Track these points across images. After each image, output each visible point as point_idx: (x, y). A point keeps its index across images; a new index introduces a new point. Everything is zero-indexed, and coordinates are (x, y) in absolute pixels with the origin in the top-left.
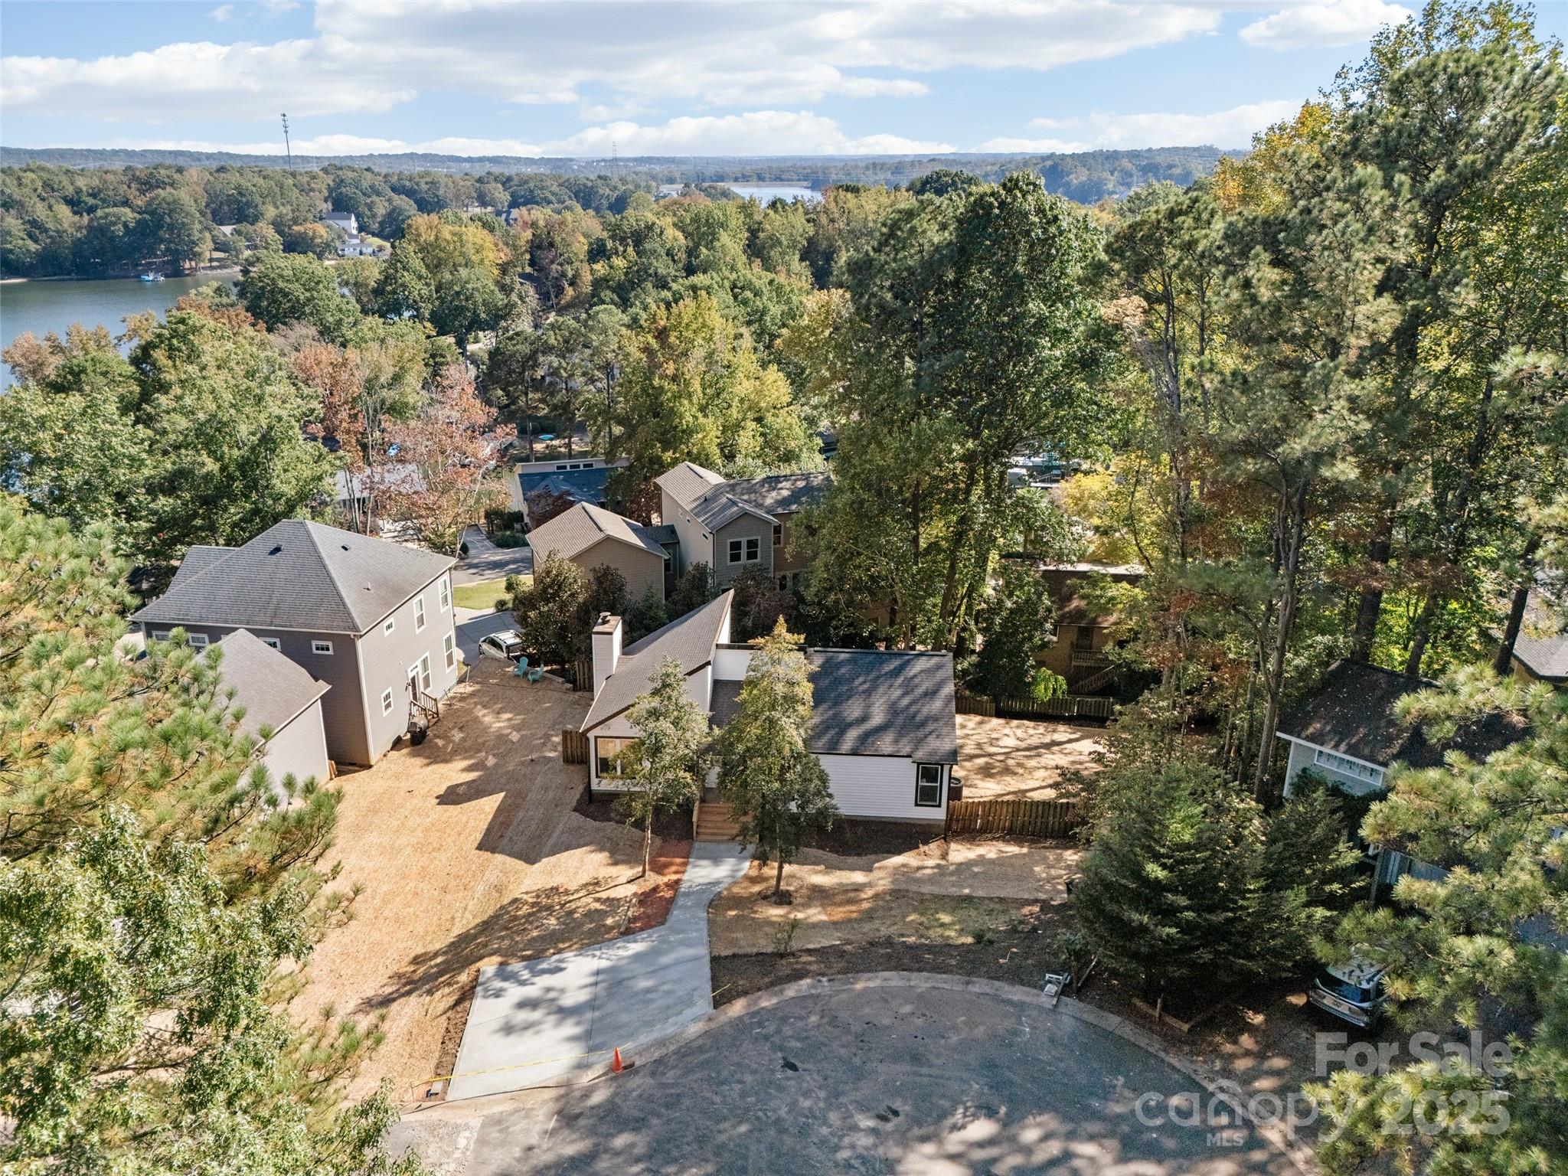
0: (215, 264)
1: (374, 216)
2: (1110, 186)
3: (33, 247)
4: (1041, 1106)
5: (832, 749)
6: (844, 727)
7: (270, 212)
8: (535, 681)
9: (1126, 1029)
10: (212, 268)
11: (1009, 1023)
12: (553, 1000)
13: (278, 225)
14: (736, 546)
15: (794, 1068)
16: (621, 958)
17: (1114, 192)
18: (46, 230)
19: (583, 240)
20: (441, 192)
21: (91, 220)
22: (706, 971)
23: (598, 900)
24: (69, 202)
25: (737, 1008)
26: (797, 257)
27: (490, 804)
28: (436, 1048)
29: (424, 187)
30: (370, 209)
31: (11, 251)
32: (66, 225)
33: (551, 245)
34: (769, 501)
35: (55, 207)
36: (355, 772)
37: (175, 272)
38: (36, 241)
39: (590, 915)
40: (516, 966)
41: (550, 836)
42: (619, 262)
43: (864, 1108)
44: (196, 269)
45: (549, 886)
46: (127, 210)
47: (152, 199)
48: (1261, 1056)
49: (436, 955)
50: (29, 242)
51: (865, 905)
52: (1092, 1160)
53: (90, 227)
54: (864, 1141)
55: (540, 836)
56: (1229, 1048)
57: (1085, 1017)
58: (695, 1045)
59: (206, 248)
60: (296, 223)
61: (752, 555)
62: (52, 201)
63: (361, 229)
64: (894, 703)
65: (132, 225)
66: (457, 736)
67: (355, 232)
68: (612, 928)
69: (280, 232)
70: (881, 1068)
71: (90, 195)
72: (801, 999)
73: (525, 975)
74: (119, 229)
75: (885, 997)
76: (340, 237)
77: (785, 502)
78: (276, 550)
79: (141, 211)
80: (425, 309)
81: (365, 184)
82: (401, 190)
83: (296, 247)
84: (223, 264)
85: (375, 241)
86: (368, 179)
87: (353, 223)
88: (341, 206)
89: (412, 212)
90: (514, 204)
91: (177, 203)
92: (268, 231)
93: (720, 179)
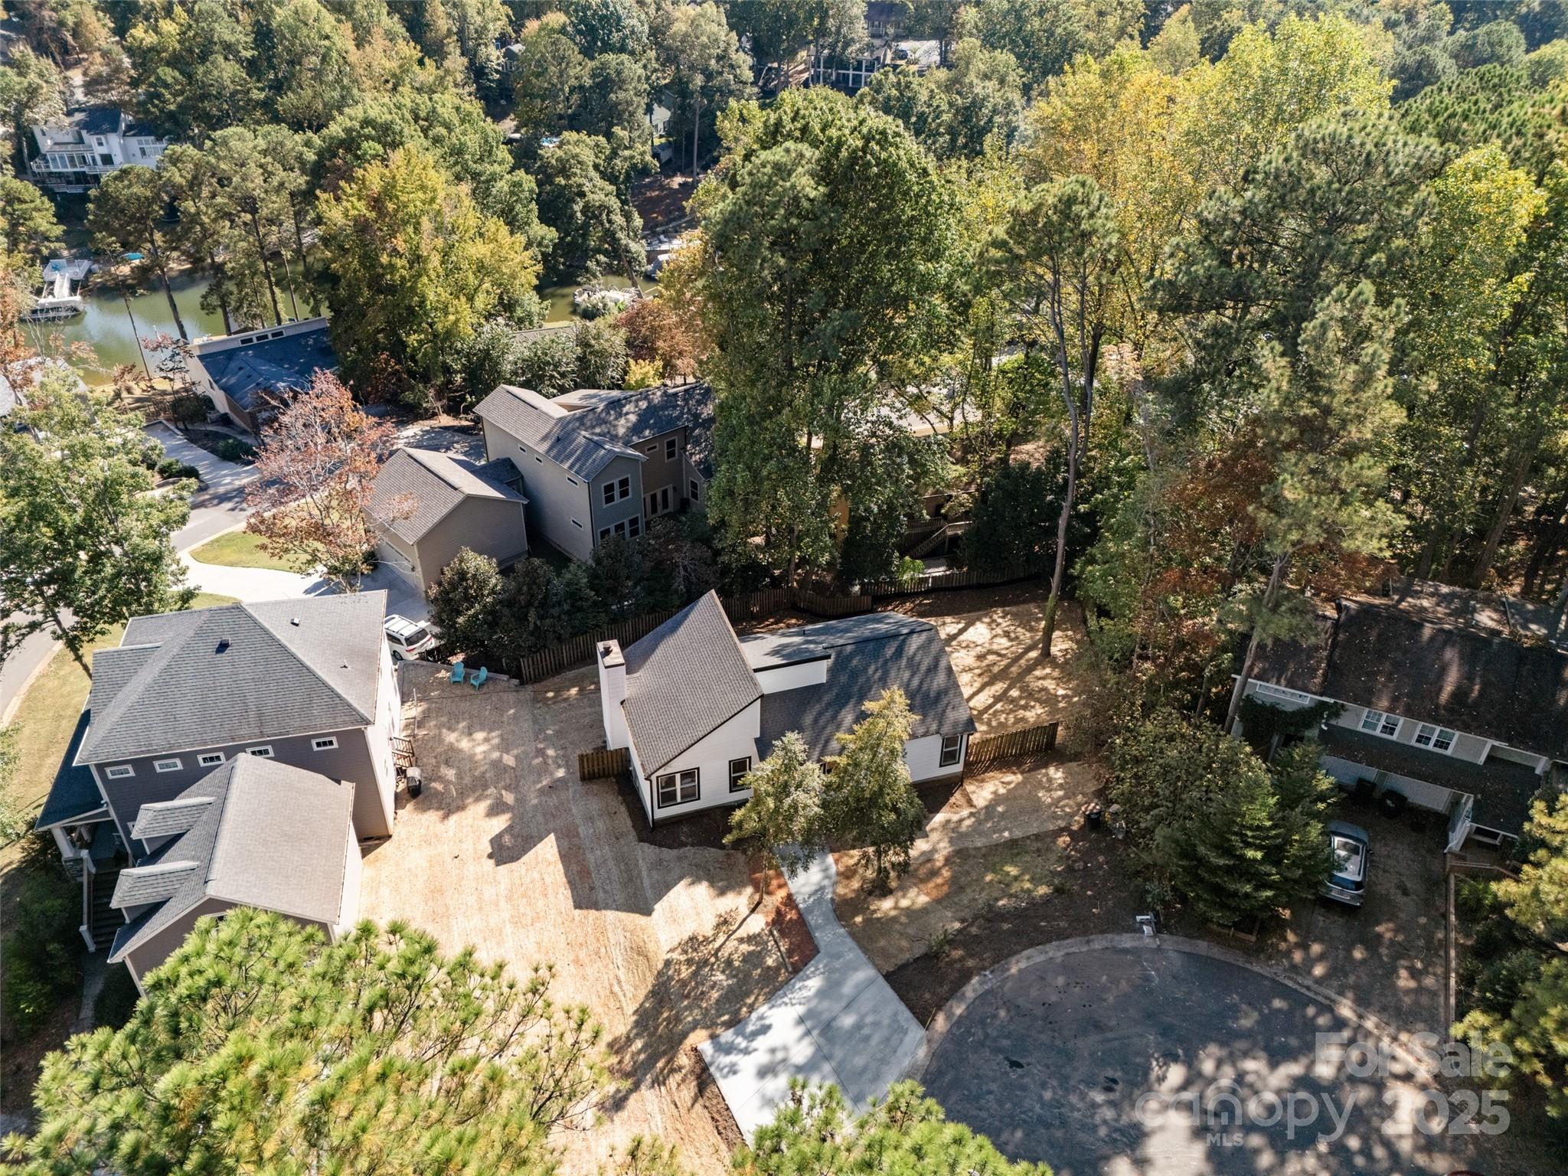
4: (1205, 1041)
8: (481, 685)
9: (1216, 952)
11: (1137, 971)
12: (784, 1060)
14: (609, 488)
15: (1019, 1065)
16: (809, 999)
22: (889, 992)
23: (741, 940)
25: (941, 1023)
27: (549, 851)
28: (716, 1139)
34: (621, 431)
36: (377, 846)
39: (747, 958)
41: (639, 875)
43: (1091, 1083)
45: (686, 937)
48: (1304, 946)
49: (629, 1040)
51: (946, 873)
52: (1257, 1073)
54: (1109, 1114)
55: (630, 880)
56: (1283, 946)
57: (1182, 948)
58: (933, 1069)
61: (624, 494)
64: (908, 685)
68: (777, 969)
70: (1080, 1043)
72: (983, 997)
73: (741, 1042)
75: (1040, 974)
77: (636, 429)
78: (223, 647)
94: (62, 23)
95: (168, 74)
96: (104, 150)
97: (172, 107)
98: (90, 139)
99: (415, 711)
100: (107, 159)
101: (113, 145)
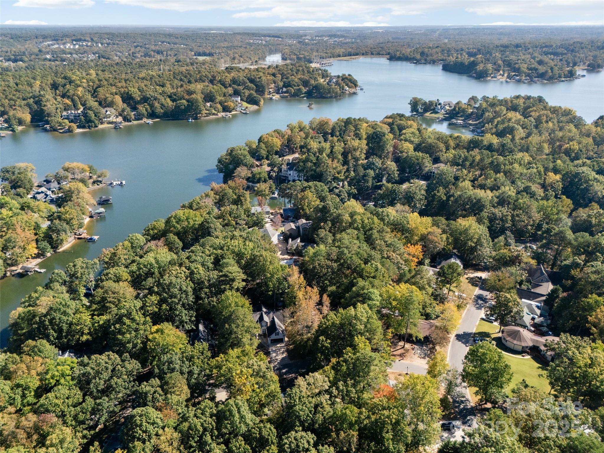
0: (205, 115)
1: (245, 96)
2: (491, 71)
3: (162, 111)
7: (219, 99)
10: (205, 117)
13: (221, 103)
17: (492, 74)
18: (165, 106)
19: (299, 137)
20: (263, 82)
21: (176, 104)
24: (170, 97)
29: (258, 80)
30: (244, 94)
31: (157, 112)
32: (169, 105)
35: (166, 99)
37: (196, 118)
38: (163, 109)
40: (282, 261)
42: (304, 156)
44: (201, 117)
46: (184, 101)
47: (191, 98)
53: (176, 106)
59: (205, 111)
60: (225, 102)
61: (306, 231)
62: (165, 97)
63: (241, 100)
65: (186, 105)
66: (278, 247)
67: (239, 101)
69: (221, 105)
71: (174, 95)
74: (183, 107)
76: (236, 105)
77: (310, 225)
78: (265, 232)
79: (188, 101)
80: (265, 156)
81: (241, 79)
82: (252, 81)
83: (226, 109)
84: (208, 115)
85: (245, 104)
86: (241, 76)
87: (239, 98)
88: (236, 93)
89: (255, 95)
90: (284, 86)
91: (197, 99)
92: (219, 106)
93: (357, 54)
94: (294, 147)
98: (289, 171)
99: (278, 243)
100: (290, 174)
101: (291, 172)
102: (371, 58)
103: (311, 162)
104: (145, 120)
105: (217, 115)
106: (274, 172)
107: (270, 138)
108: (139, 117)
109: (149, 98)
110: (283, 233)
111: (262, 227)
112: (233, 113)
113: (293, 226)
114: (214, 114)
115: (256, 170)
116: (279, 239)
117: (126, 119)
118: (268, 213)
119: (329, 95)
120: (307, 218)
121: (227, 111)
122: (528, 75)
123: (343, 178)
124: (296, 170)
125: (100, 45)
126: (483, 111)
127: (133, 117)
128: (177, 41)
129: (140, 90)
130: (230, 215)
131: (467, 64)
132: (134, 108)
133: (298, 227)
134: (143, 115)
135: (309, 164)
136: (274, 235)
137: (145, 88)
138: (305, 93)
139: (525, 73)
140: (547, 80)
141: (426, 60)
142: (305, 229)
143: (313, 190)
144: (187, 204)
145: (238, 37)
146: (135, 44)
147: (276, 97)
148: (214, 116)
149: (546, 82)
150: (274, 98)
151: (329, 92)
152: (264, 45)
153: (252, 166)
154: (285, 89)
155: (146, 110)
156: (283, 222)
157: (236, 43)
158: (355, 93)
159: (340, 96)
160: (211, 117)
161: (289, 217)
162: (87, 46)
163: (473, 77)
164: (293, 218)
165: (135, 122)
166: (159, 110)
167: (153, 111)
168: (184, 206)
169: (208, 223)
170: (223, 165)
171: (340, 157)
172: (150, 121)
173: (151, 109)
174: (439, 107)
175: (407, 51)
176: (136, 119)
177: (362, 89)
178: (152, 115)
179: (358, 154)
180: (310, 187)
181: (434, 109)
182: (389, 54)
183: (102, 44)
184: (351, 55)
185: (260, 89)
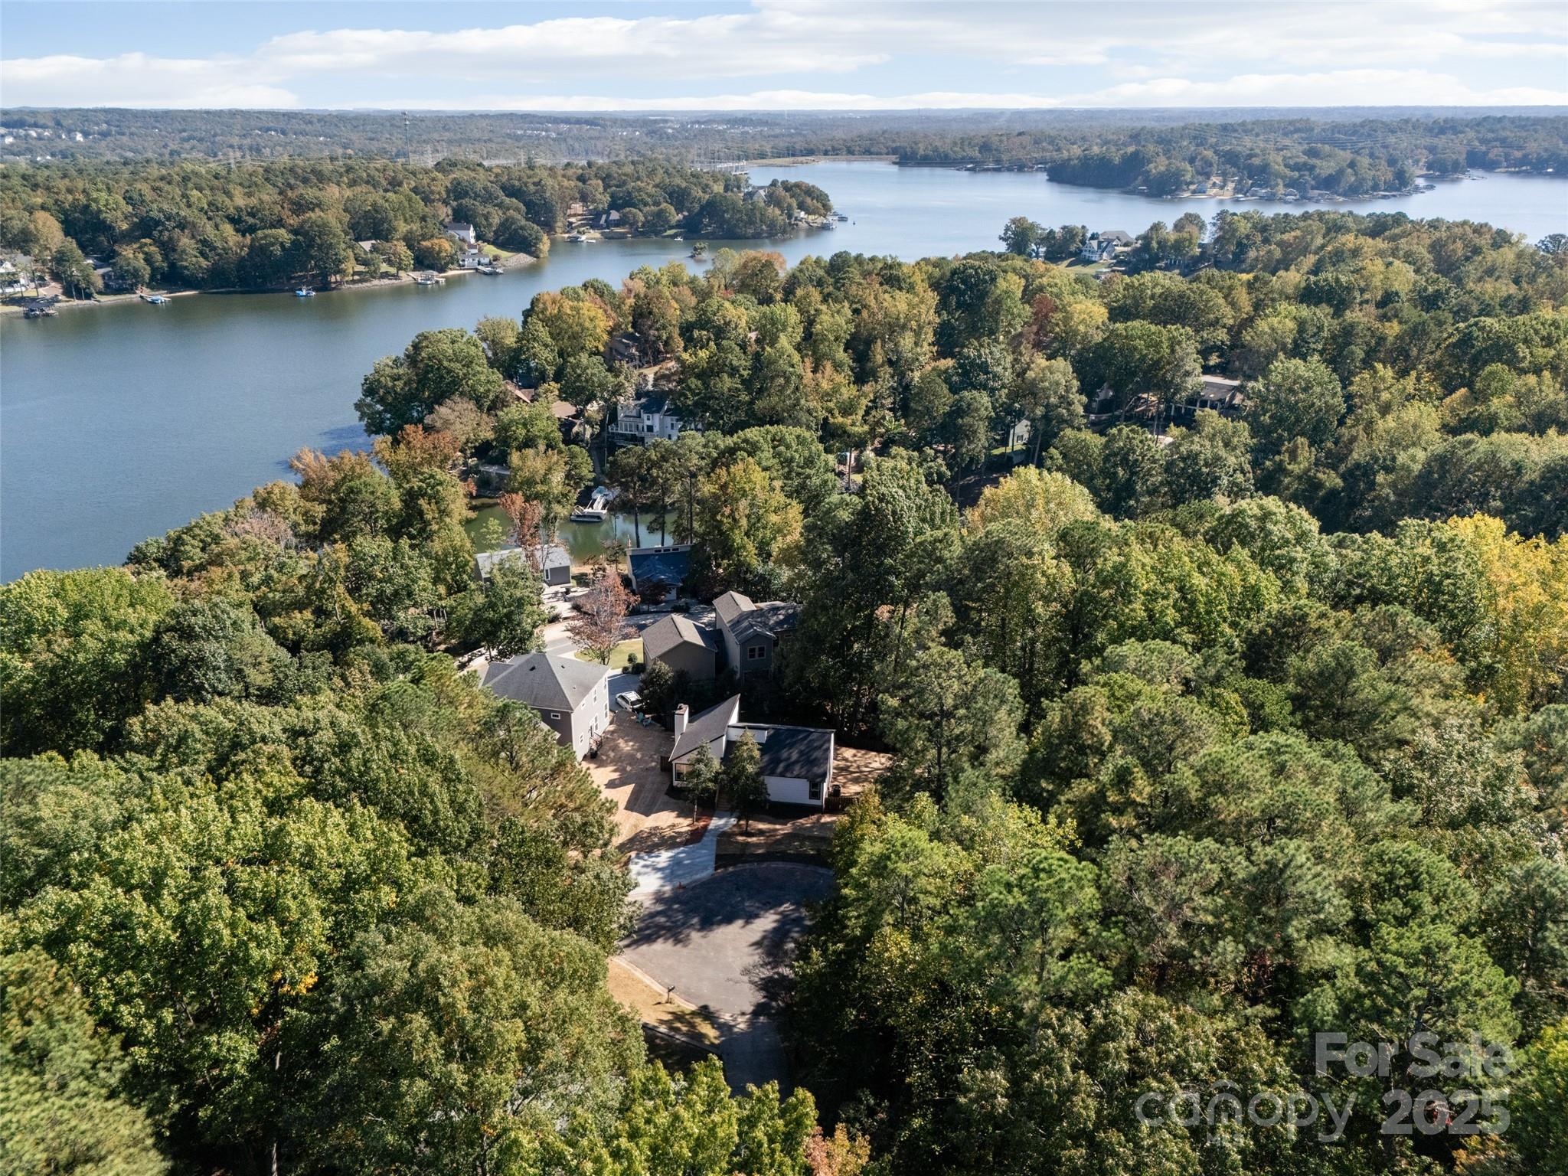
0: (356, 277)
1: (490, 225)
2: (1188, 178)
3: (204, 263)
5: (772, 773)
6: (779, 761)
7: (402, 228)
10: (354, 282)
12: (655, 865)
13: (409, 241)
14: (752, 650)
16: (681, 853)
17: (1192, 183)
18: (215, 249)
19: (676, 306)
20: (548, 195)
21: (253, 240)
22: (712, 858)
23: (674, 832)
24: (233, 221)
25: (723, 871)
26: (841, 350)
27: (629, 788)
29: (532, 188)
30: (487, 219)
31: (186, 268)
32: (231, 244)
33: (650, 313)
34: (772, 623)
35: (221, 227)
37: (323, 286)
38: (206, 258)
40: (642, 854)
41: (655, 805)
42: (703, 354)
44: (340, 283)
45: (655, 825)
46: (282, 231)
47: (304, 221)
50: (201, 259)
51: (778, 839)
53: (251, 247)
55: (651, 804)
58: (705, 883)
59: (351, 266)
60: (424, 239)
61: (761, 655)
62: (218, 220)
63: (478, 238)
65: (287, 245)
66: (612, 754)
67: (473, 241)
68: (679, 842)
69: (410, 247)
71: (249, 214)
72: (744, 869)
73: (646, 857)
74: (277, 250)
76: (461, 249)
77: (780, 623)
78: (533, 668)
79: (295, 232)
80: (551, 371)
81: (479, 186)
82: (512, 192)
83: (424, 260)
84: (363, 278)
85: (491, 250)
86: (482, 180)
87: (472, 233)
88: (461, 217)
89: (523, 222)
90: (614, 205)
91: (325, 225)
92: (401, 248)
93: (810, 152)
94: (659, 338)
95: (694, 382)
96: (649, 423)
97: (689, 403)
98: (644, 416)
99: (612, 728)
100: (650, 428)
101: (656, 420)
102: (849, 161)
103: (734, 371)
104: (144, 293)
105: (396, 277)
106: (588, 421)
107: (567, 305)
108: (121, 283)
109: (158, 223)
110: (638, 669)
111: (518, 643)
112: (450, 273)
113: (688, 630)
114: (385, 275)
115: (511, 413)
116: (615, 706)
117: (74, 289)
118: (559, 575)
119: (750, 231)
120: (759, 588)
121: (431, 267)
122: (1291, 184)
123: (860, 429)
124: (672, 412)
125: (79, 137)
126: (1239, 244)
127: (100, 283)
128: (309, 128)
129: (128, 199)
130: (354, 591)
131: (1117, 161)
132: (107, 257)
133: (713, 635)
134: (136, 274)
135: (726, 383)
136: (585, 689)
137: (149, 195)
138: (678, 225)
139: (1283, 178)
140: (1344, 195)
141: (998, 161)
142: (754, 645)
143: (766, 454)
144: (156, 542)
145: (484, 123)
146: (185, 134)
147: (591, 236)
148: (386, 281)
149: (1341, 199)
150: (583, 238)
151: (751, 222)
152: (554, 140)
153: (497, 404)
154: (615, 215)
155: (148, 260)
156: (633, 612)
157: (476, 134)
158: (825, 227)
159: (784, 232)
160: (376, 282)
161: (661, 588)
162: (40, 138)
163: (1141, 193)
164: (681, 592)
165: (108, 300)
166: (192, 259)
167: (172, 265)
168: (137, 558)
169: (187, 634)
170: (381, 401)
171: (841, 355)
172: (162, 297)
173: (166, 257)
174: (1094, 243)
175: (944, 146)
176: (108, 290)
177: (843, 219)
178: (170, 277)
179: (907, 341)
180: (753, 449)
181: (1078, 253)
182: (895, 151)
183: (86, 134)
184: (793, 155)
185: (541, 212)
